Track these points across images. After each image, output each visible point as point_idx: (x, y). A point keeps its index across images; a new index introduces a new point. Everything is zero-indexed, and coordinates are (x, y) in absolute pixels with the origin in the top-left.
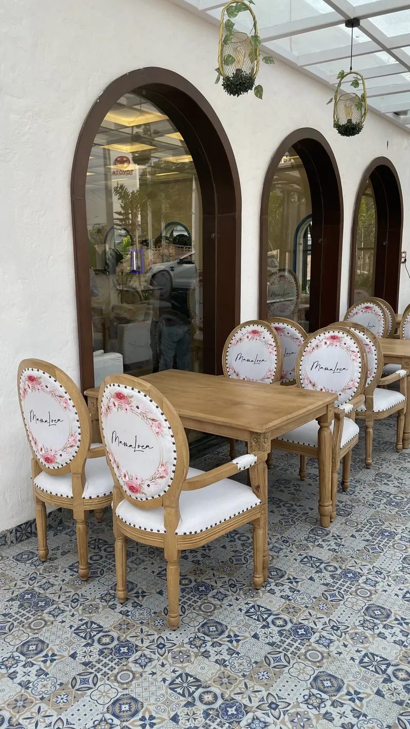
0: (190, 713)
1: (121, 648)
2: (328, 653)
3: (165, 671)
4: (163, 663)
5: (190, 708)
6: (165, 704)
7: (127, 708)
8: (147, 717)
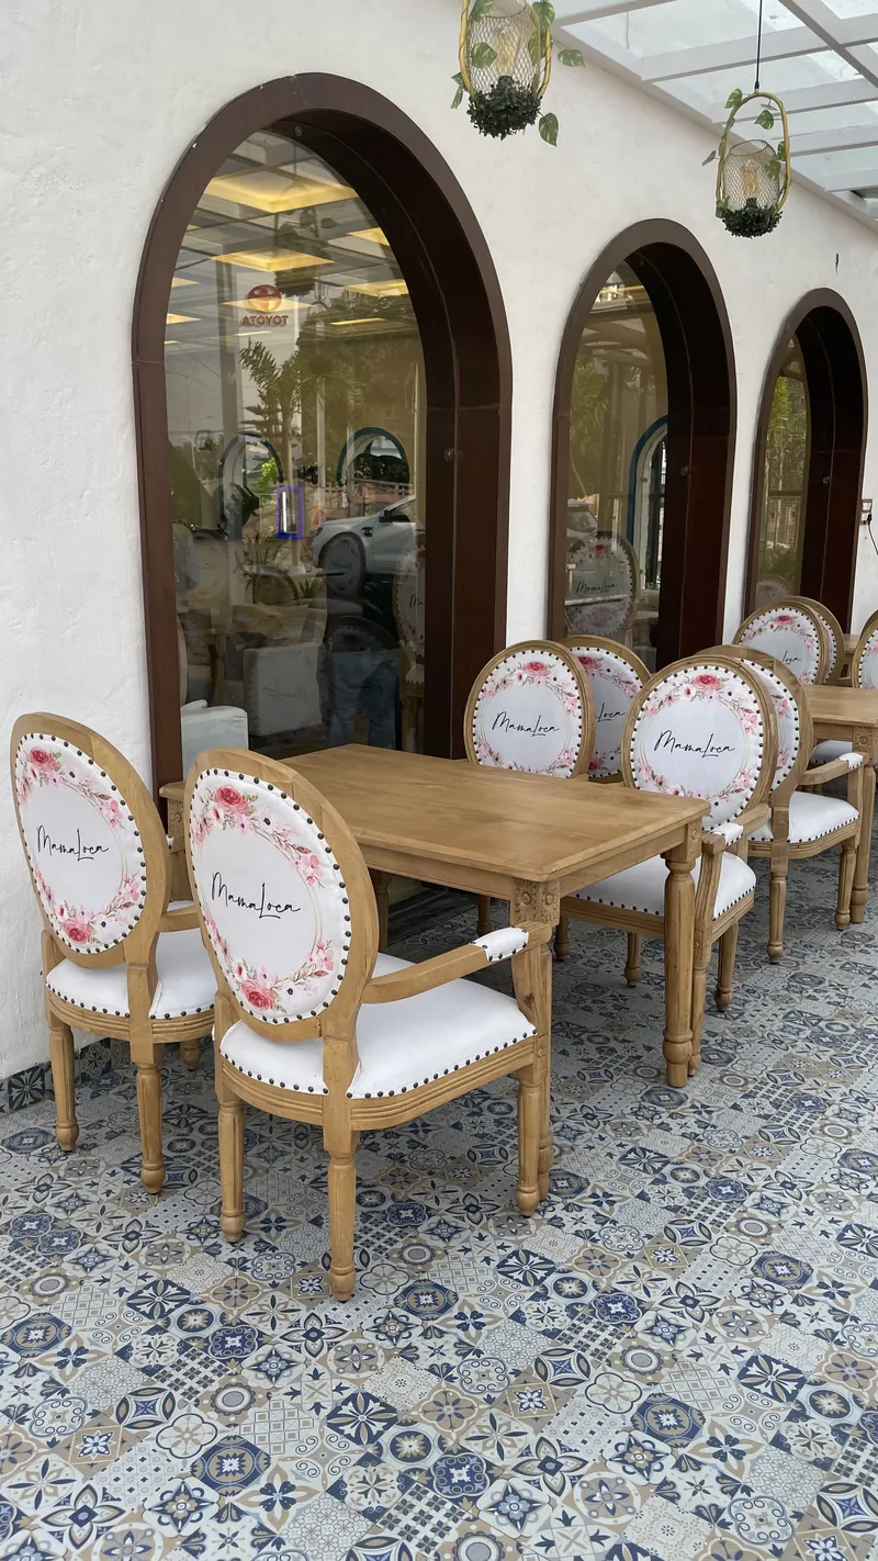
0: (371, 1479)
1: (227, 1339)
2: (673, 1355)
3: (322, 1387)
4: (315, 1371)
5: (371, 1469)
6: (315, 1459)
7: (235, 1467)
8: (277, 1485)
